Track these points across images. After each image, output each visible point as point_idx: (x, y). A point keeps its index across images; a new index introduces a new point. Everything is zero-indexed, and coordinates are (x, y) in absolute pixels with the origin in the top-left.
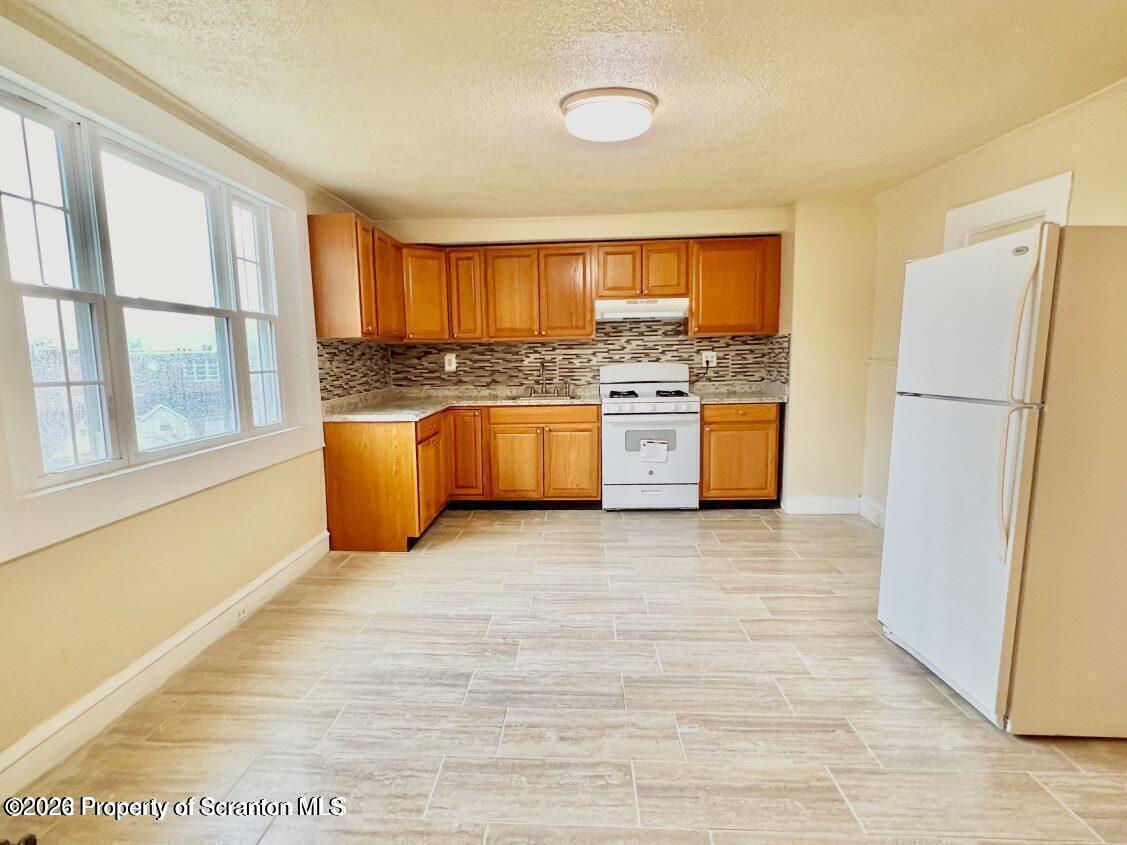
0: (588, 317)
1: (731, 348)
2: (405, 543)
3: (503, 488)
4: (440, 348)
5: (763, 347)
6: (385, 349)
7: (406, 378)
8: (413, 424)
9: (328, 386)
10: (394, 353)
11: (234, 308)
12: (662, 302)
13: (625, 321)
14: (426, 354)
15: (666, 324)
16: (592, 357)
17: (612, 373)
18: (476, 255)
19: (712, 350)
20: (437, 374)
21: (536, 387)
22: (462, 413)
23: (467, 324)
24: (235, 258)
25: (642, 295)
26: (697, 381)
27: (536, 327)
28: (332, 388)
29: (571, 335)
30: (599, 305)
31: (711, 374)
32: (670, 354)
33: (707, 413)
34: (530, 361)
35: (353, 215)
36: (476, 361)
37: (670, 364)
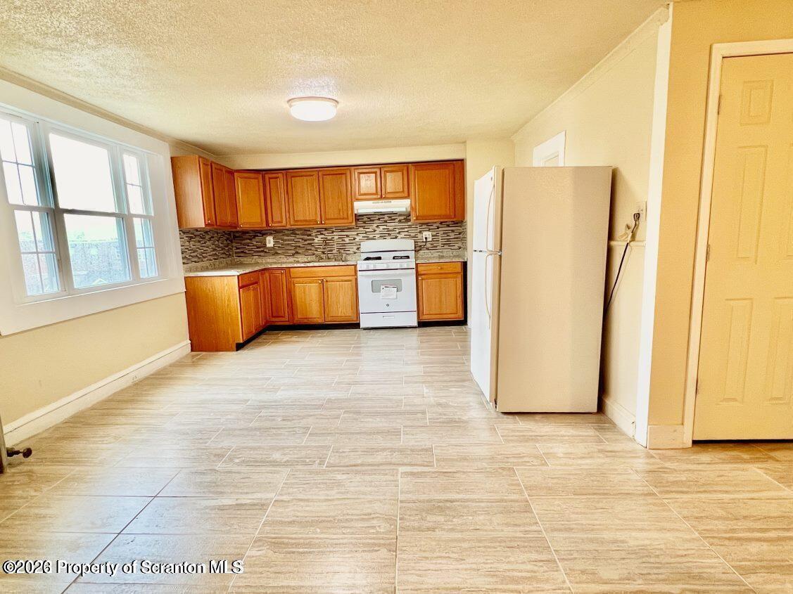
0: (350, 212)
1: (440, 229)
2: (234, 347)
3: (299, 317)
4: (263, 233)
5: (459, 228)
6: (229, 234)
7: (242, 252)
8: (236, 277)
9: (187, 256)
10: (235, 237)
11: (126, 213)
12: (394, 202)
13: (375, 214)
14: (255, 236)
15: (400, 215)
16: (356, 237)
17: (368, 246)
18: (280, 175)
19: (429, 230)
20: (262, 249)
21: (322, 255)
22: (274, 272)
23: (277, 218)
24: (125, 184)
25: (381, 198)
26: (420, 250)
27: (319, 219)
28: (189, 257)
29: (342, 223)
30: (356, 204)
31: (428, 245)
32: (403, 234)
33: (420, 269)
34: (318, 240)
35: (197, 156)
36: (286, 240)
37: (404, 240)
